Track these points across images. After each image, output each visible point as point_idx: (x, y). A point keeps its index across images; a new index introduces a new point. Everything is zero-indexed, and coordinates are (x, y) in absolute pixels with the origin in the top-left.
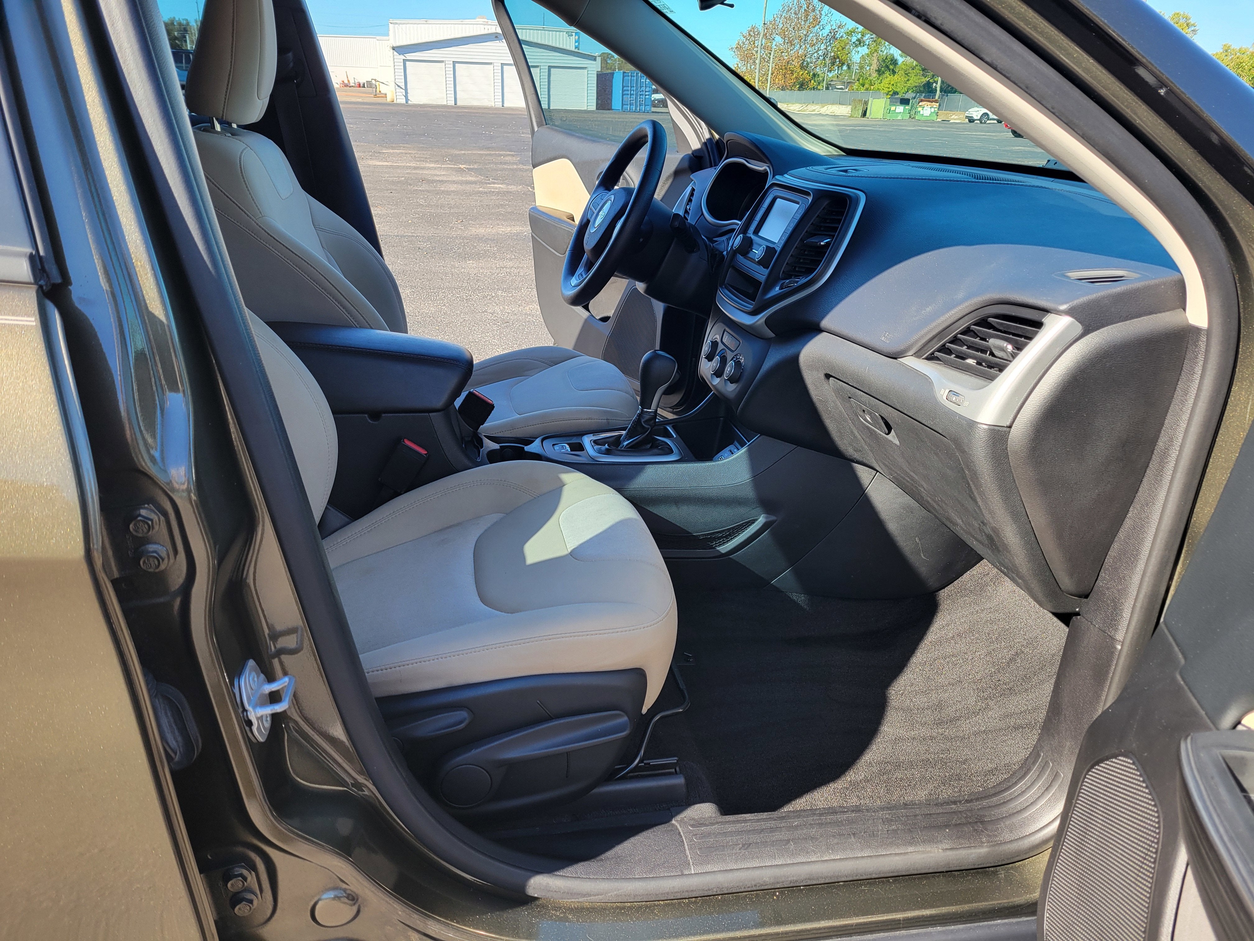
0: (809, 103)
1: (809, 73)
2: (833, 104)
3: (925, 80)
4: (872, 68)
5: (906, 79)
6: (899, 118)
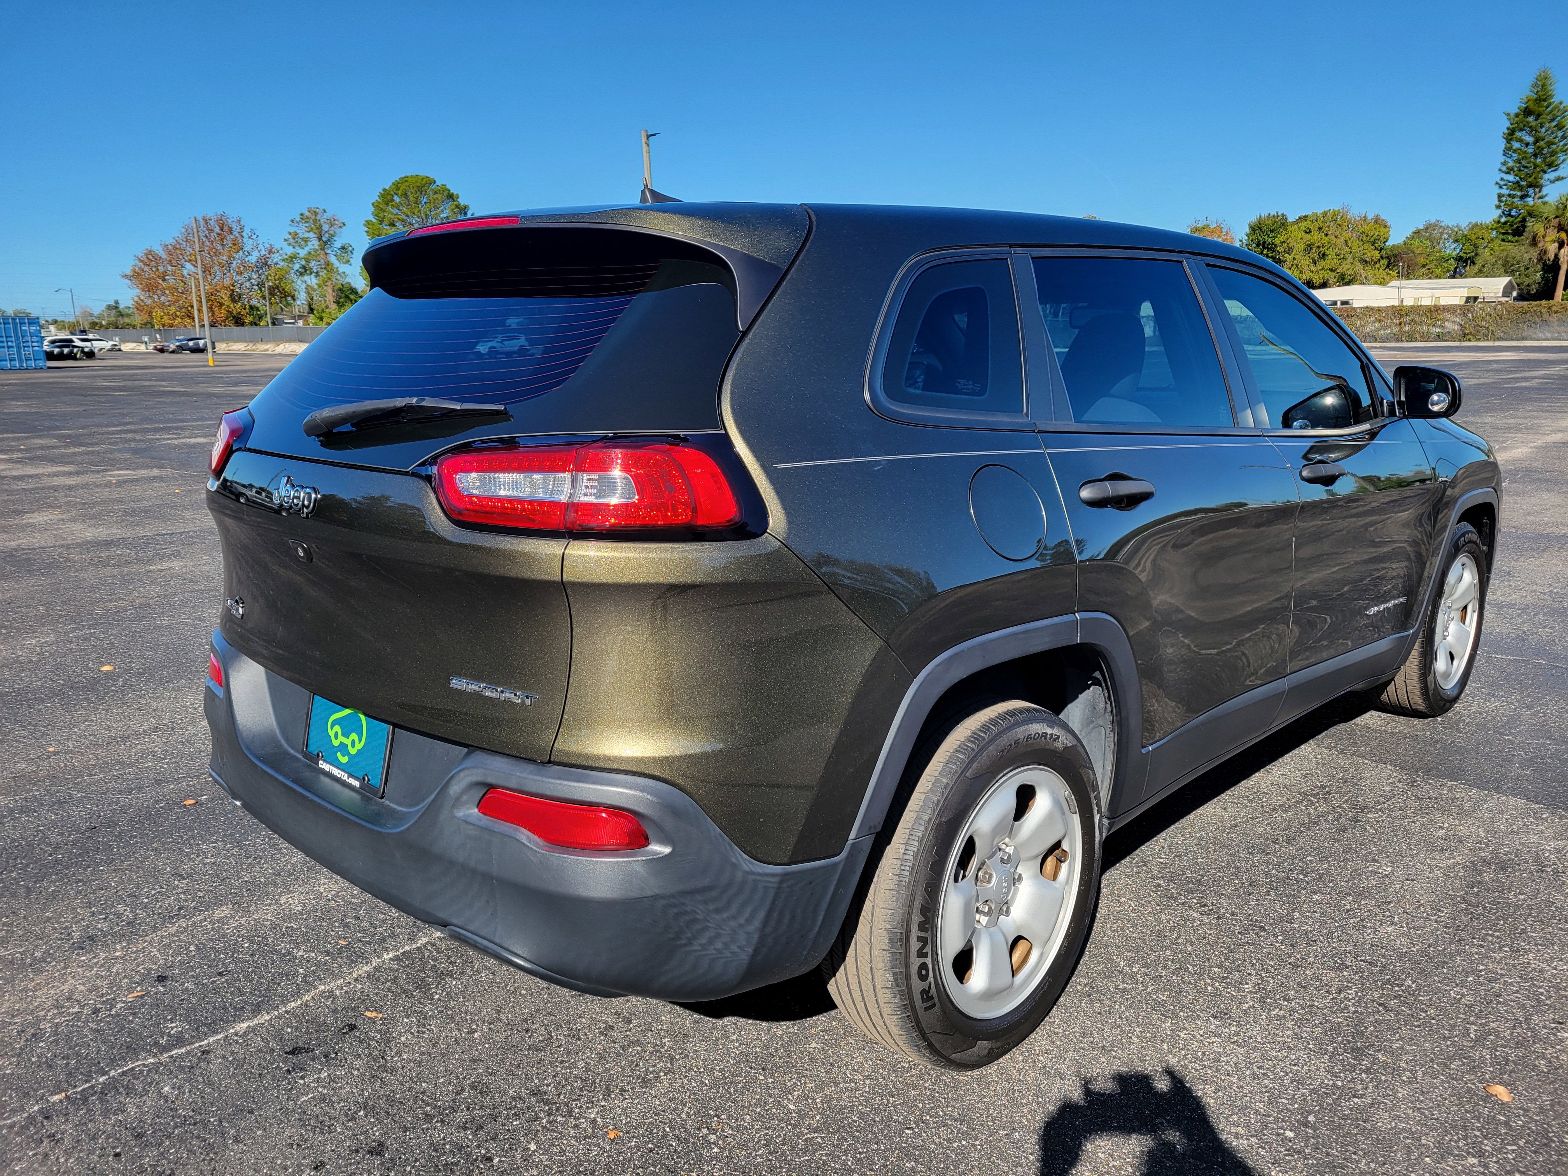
1: (243, 306)
4: (327, 299)
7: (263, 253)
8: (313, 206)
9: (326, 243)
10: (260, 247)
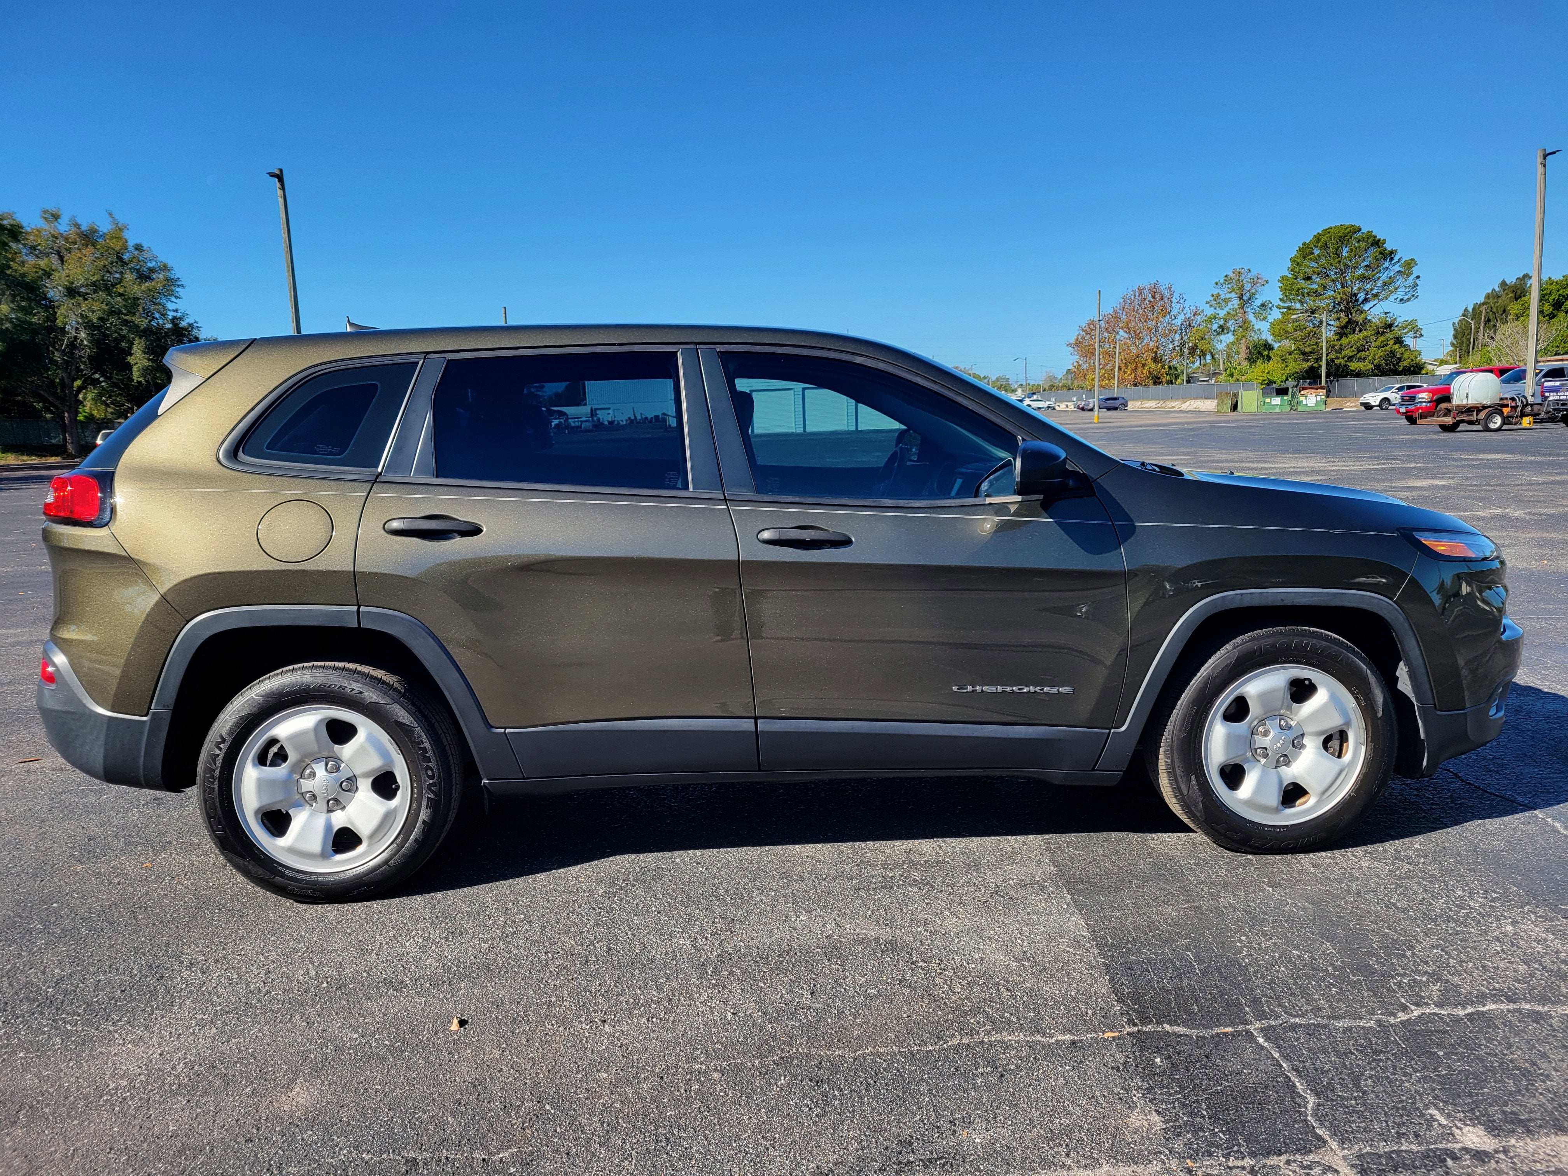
0: (1168, 399)
1: (1163, 366)
2: (1196, 398)
3: (1306, 365)
4: (1240, 356)
5: (1283, 365)
6: (1277, 410)
7: (1188, 315)
8: (1238, 267)
9: (1246, 302)
10: (1187, 310)
